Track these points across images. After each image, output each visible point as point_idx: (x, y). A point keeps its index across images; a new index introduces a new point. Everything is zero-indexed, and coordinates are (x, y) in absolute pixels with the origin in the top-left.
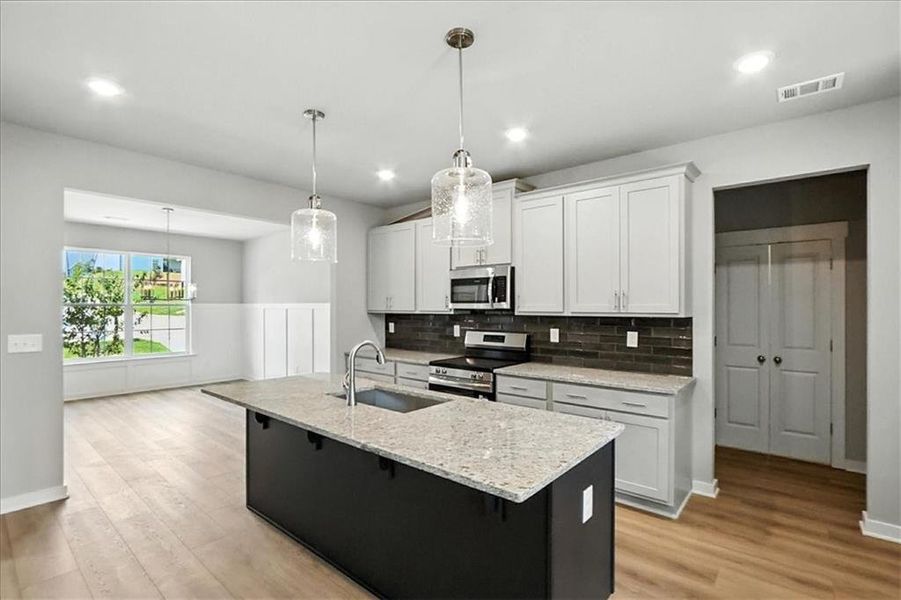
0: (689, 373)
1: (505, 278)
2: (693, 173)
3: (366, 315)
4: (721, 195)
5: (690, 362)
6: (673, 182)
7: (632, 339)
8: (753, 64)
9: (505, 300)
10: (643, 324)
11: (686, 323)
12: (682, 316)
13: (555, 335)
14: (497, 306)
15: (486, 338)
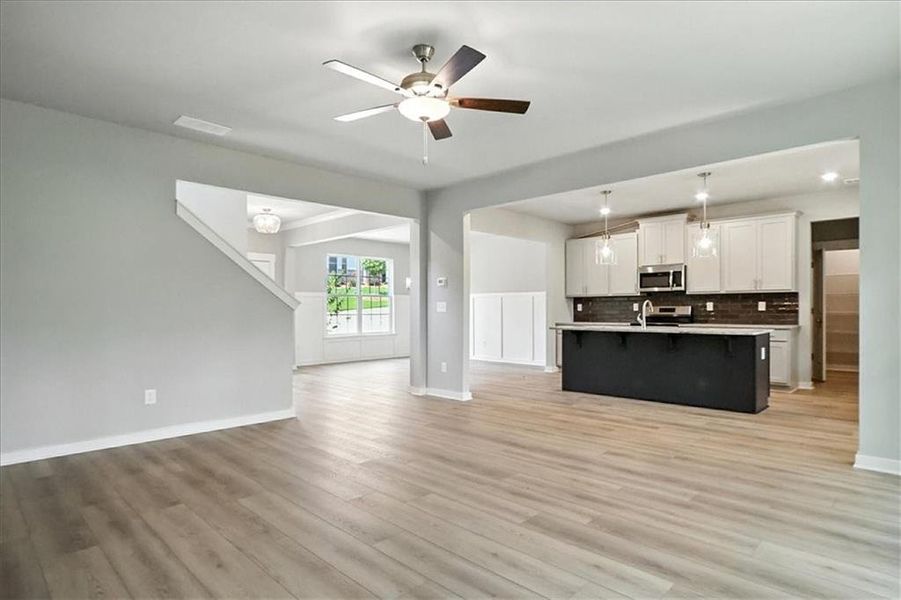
0: (796, 322)
1: (680, 272)
2: (800, 214)
3: (564, 299)
4: (815, 226)
5: (797, 317)
6: (789, 219)
7: (762, 306)
8: (830, 177)
9: (680, 285)
10: (768, 297)
11: (794, 296)
12: (793, 291)
13: (710, 306)
14: (676, 289)
15: (661, 310)
